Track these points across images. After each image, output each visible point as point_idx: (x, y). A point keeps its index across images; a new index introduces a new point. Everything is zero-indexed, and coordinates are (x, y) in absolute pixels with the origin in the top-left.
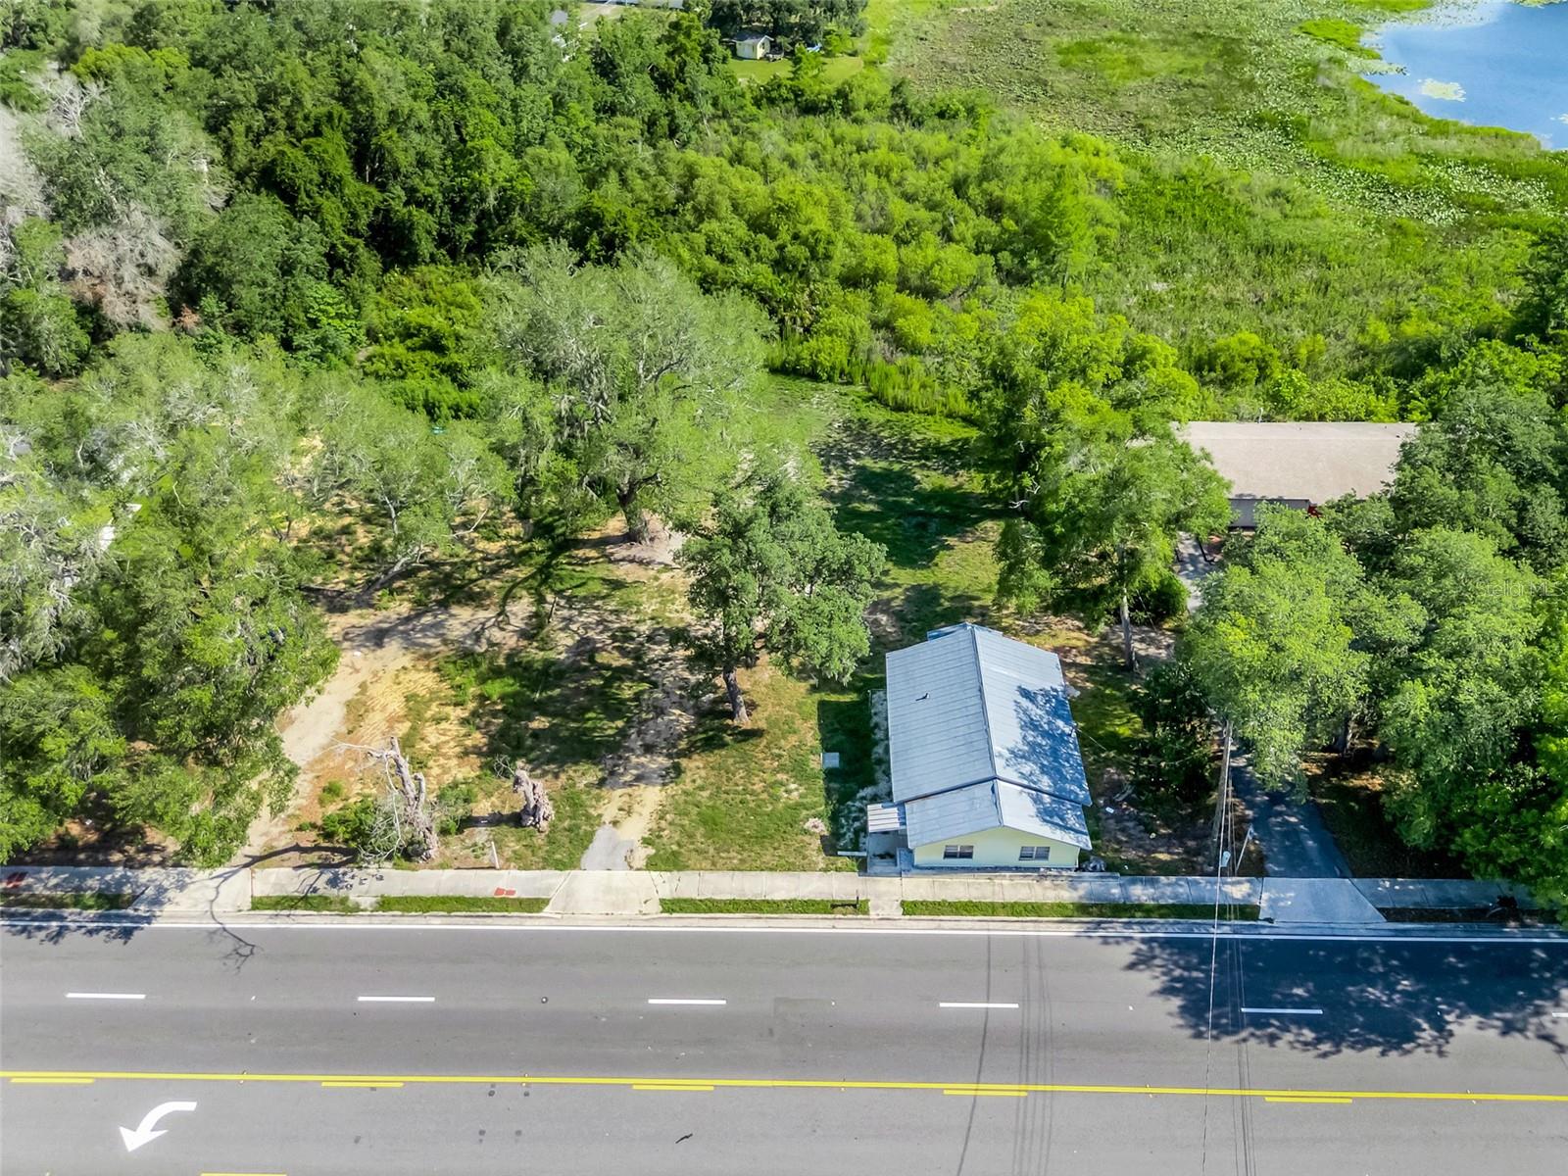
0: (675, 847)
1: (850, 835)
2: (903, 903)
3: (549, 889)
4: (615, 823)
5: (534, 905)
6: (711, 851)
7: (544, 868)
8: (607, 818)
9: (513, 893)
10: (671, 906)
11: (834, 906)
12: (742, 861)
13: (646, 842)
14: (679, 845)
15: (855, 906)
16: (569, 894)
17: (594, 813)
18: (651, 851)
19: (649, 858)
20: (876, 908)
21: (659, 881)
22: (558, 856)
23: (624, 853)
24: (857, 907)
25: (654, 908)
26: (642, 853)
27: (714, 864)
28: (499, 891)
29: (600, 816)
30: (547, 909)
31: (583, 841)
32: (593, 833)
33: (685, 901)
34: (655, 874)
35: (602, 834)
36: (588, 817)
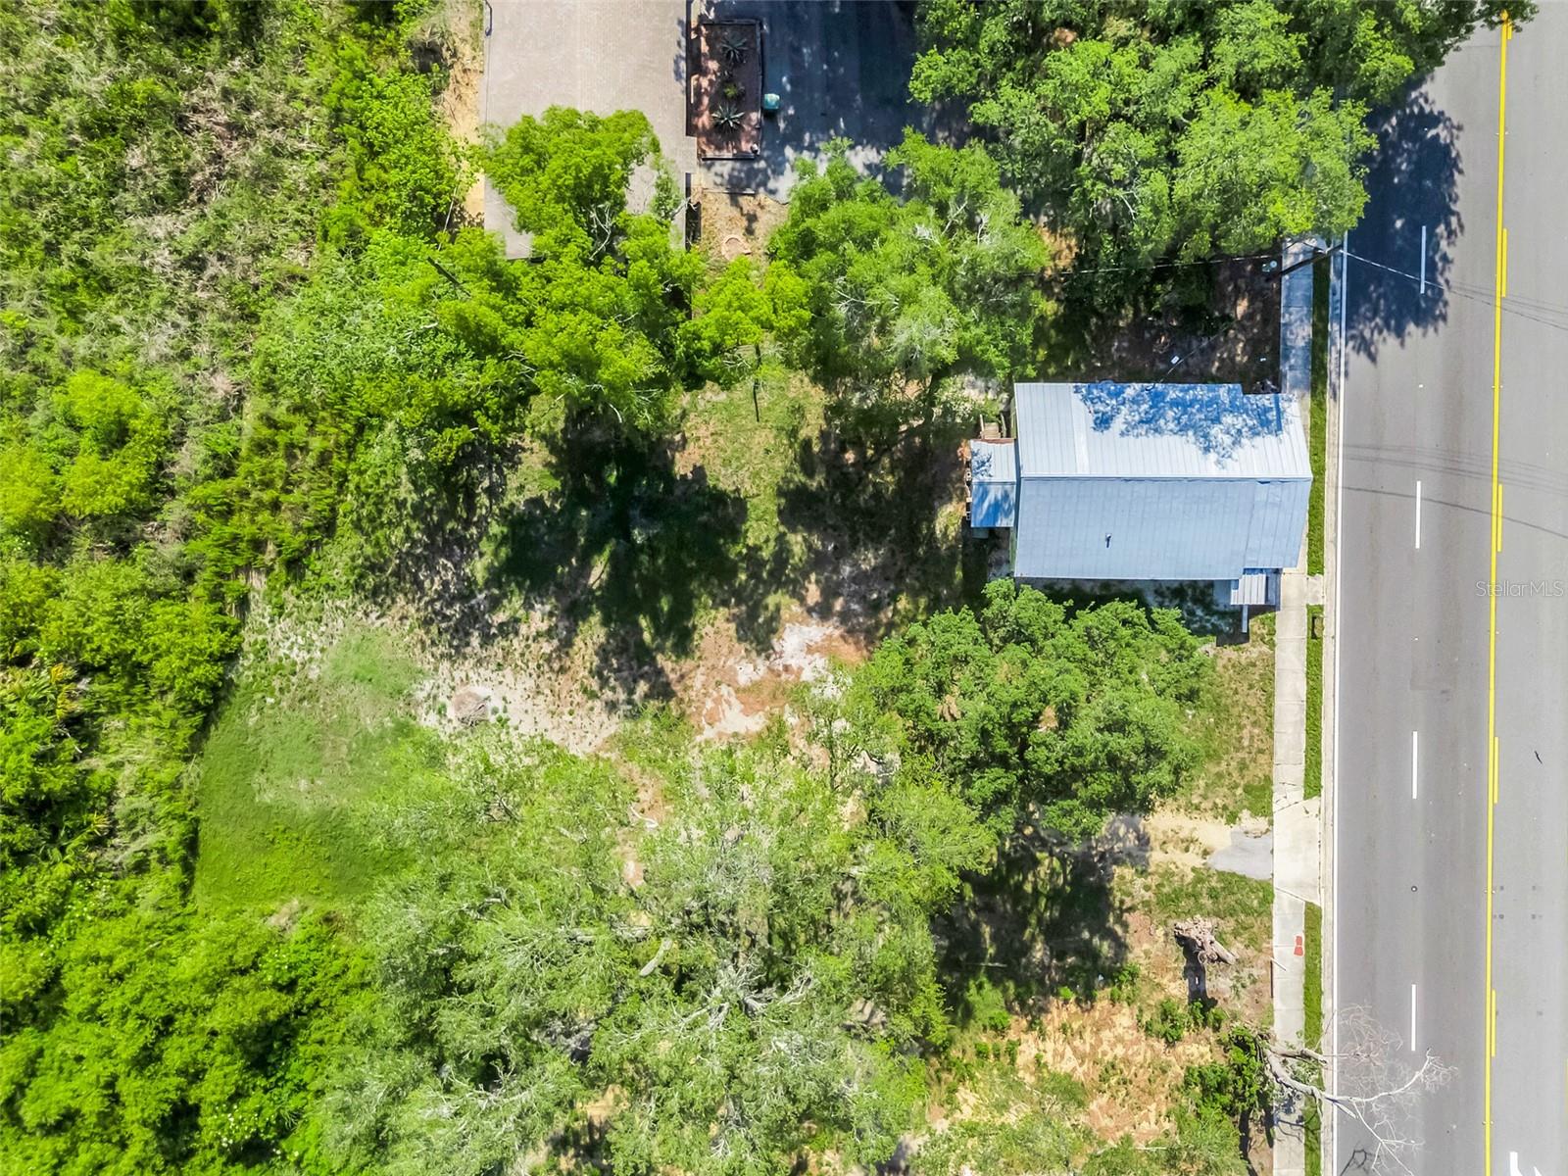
0: (1239, 791)
1: (1214, 619)
2: (1311, 574)
3: (1293, 905)
4: (1206, 853)
5: (1313, 916)
6: (1240, 755)
7: (1270, 915)
8: (1198, 862)
9: (1299, 939)
10: (1313, 787)
11: (1314, 636)
12: (1255, 724)
13: (1232, 818)
14: (1236, 786)
15: (1314, 618)
16: (1300, 885)
17: (1191, 876)
18: (1245, 814)
19: (1255, 814)
20: (1315, 598)
21: (1284, 803)
22: (1255, 903)
23: (1249, 841)
24: (1315, 616)
25: (1314, 803)
26: (1247, 820)
27: (1261, 751)
28: (1298, 952)
29: (1193, 870)
30: (1317, 903)
31: (1232, 882)
32: (1221, 874)
33: (1307, 776)
34: (1275, 808)
35: (1220, 863)
36: (1199, 880)
